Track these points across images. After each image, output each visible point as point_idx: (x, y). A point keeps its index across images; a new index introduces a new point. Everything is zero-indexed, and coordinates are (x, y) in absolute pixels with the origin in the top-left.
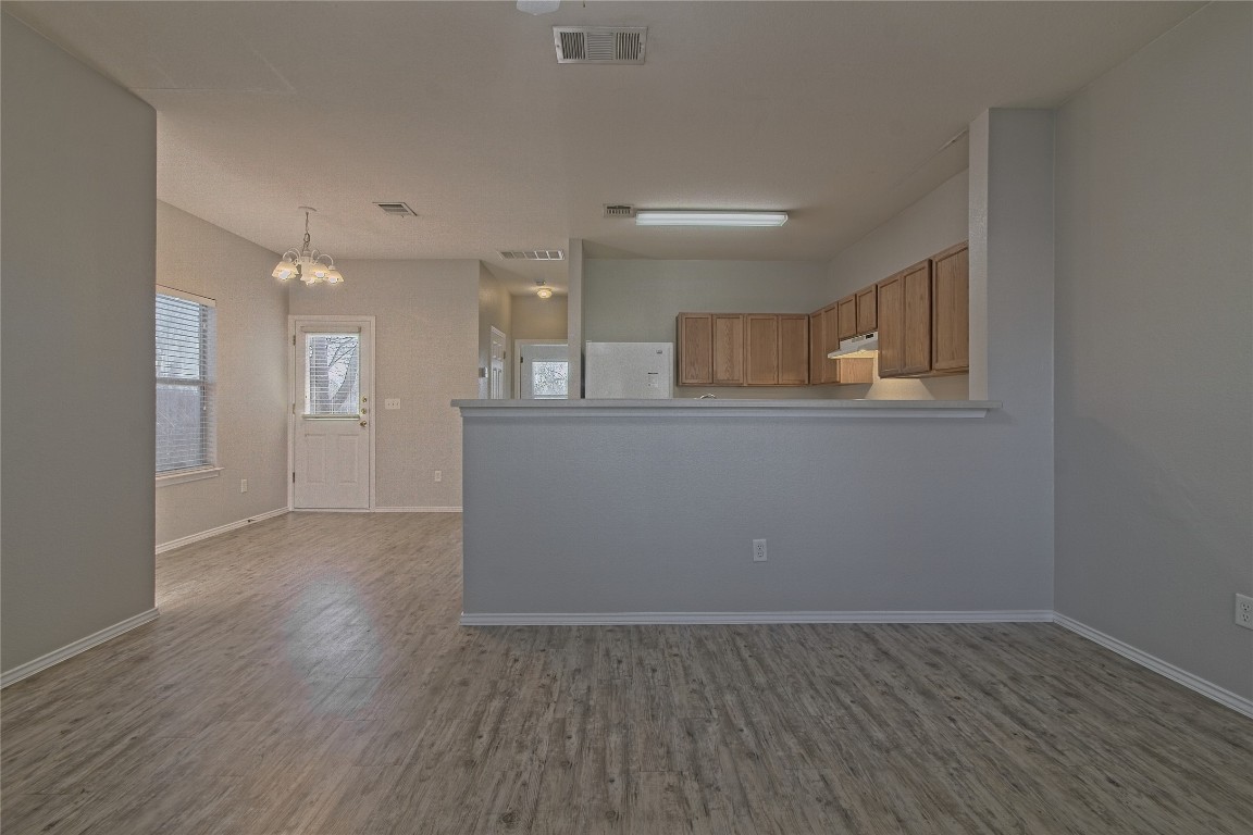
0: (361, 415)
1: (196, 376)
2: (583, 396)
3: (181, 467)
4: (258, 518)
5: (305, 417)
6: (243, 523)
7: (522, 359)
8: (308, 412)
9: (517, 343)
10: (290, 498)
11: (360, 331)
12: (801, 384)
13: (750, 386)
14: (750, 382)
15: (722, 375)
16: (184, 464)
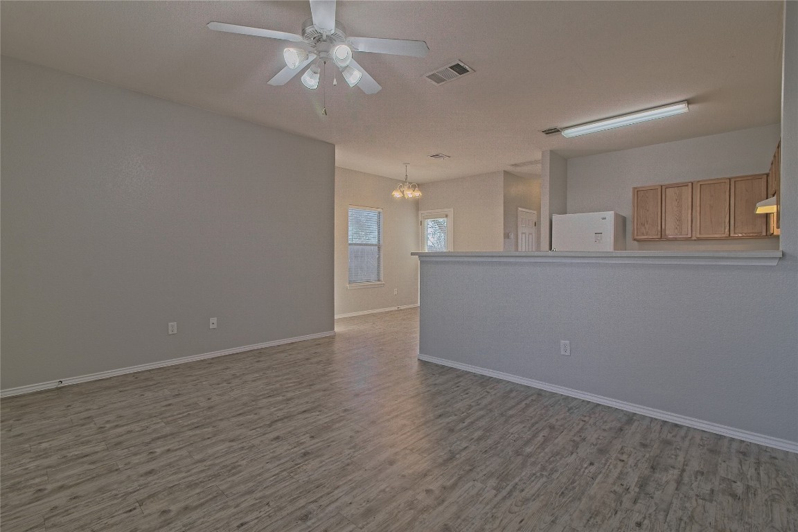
1: (375, 241)
2: (551, 249)
11: (447, 216)
12: (758, 237)
13: (699, 239)
14: (699, 236)
15: (670, 233)
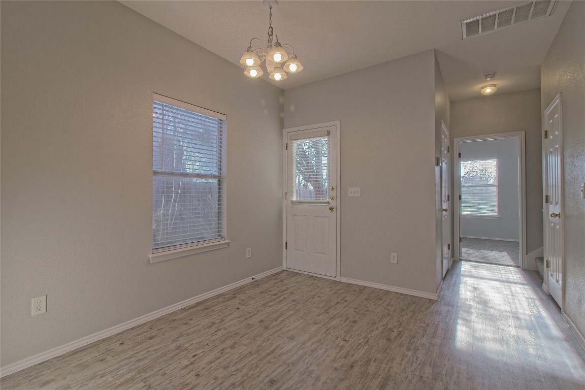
0: (330, 201)
3: (202, 240)
4: (258, 277)
5: (293, 202)
6: (248, 280)
7: (460, 154)
8: (294, 199)
9: (455, 140)
10: (284, 261)
16: (203, 238)
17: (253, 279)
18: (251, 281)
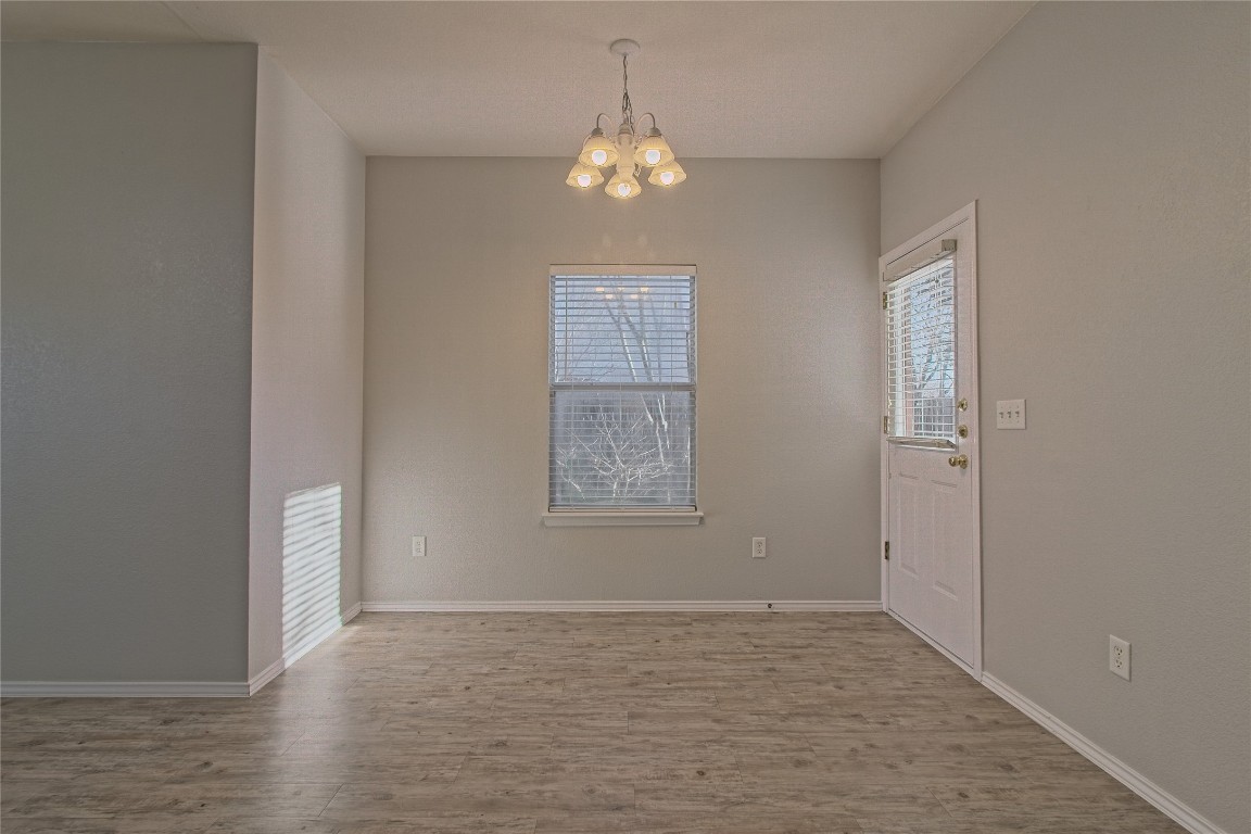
17: (770, 606)
18: (764, 608)
